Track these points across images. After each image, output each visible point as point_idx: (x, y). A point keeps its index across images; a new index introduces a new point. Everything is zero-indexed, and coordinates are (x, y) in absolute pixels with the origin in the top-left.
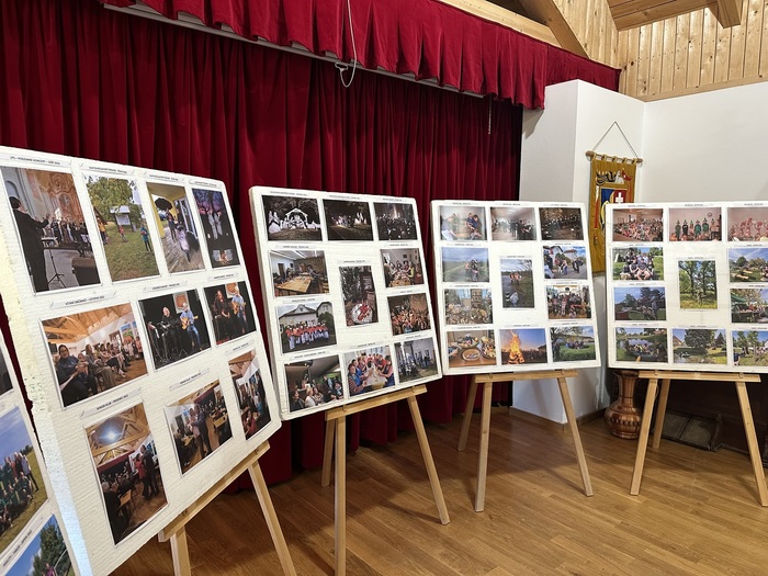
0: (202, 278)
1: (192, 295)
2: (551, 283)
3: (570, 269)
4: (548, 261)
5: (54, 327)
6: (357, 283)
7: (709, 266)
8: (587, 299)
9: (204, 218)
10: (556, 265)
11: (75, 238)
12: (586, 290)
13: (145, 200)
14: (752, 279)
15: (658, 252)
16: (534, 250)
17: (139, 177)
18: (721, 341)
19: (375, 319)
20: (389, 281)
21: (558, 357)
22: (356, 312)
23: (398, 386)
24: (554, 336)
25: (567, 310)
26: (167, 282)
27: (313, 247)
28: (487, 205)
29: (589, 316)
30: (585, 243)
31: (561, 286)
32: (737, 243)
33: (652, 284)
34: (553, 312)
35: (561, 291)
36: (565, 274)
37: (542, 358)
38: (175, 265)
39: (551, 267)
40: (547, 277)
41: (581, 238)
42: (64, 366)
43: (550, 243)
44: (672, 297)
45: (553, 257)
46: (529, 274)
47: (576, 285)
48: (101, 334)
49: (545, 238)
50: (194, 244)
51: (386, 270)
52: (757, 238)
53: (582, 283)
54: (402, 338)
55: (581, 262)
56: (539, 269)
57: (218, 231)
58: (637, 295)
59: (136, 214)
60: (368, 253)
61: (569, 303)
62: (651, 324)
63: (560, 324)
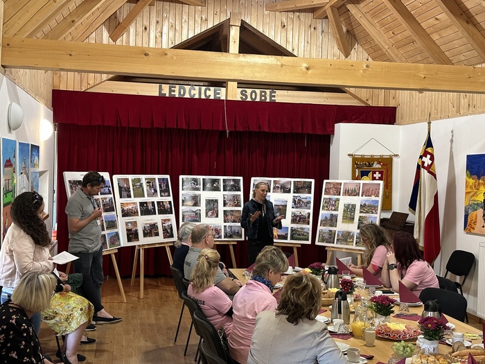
0: (156, 199)
1: (153, 203)
2: (294, 210)
3: (303, 205)
4: (294, 201)
5: (122, 204)
6: (212, 204)
7: (354, 206)
8: (309, 217)
9: (160, 186)
10: (297, 203)
11: (128, 190)
12: (309, 214)
13: (144, 182)
14: (367, 212)
15: (338, 200)
16: (289, 198)
17: (143, 178)
18: (353, 236)
19: (217, 216)
20: (225, 204)
21: (292, 238)
22: (210, 213)
23: (223, 239)
24: (292, 230)
25: (299, 221)
26: (146, 199)
27: (197, 193)
28: (272, 179)
29: (309, 224)
30: (312, 195)
31: (297, 211)
32: (365, 198)
33: (334, 213)
34: (294, 221)
35: (298, 213)
36: (301, 207)
37: (286, 238)
38: (149, 195)
39: (295, 204)
40: (293, 207)
41: (310, 193)
42: (123, 211)
43: (296, 195)
44: (340, 218)
45: (297, 200)
46: (285, 206)
47: (305, 212)
48: (130, 207)
49: (294, 192)
50: (156, 191)
51: (224, 201)
52: (371, 196)
53: (307, 211)
54: (227, 224)
55: (309, 202)
56: (290, 204)
57: (164, 188)
58: (329, 217)
59: (141, 185)
60: (219, 196)
61: (300, 218)
62: (331, 228)
63: (295, 226)
